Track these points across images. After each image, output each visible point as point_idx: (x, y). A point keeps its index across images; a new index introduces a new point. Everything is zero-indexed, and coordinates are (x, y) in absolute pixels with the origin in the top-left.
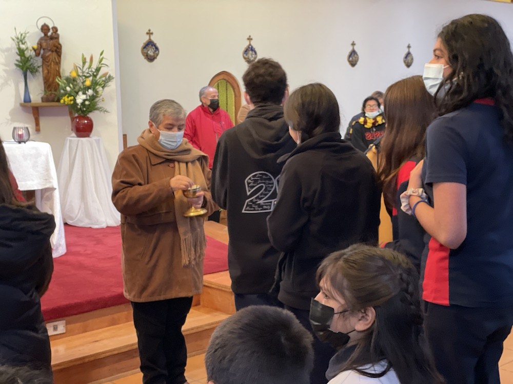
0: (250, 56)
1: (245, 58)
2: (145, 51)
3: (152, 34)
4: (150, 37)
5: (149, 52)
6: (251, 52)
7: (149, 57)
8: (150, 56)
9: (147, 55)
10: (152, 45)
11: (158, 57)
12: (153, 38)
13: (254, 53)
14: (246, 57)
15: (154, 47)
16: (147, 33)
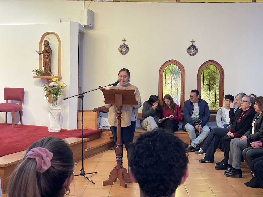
0: (192, 51)
2: (120, 49)
3: (126, 40)
4: (124, 42)
5: (122, 50)
6: (192, 49)
8: (123, 52)
9: (121, 52)
10: (125, 46)
11: (128, 53)
12: (126, 43)
13: (195, 50)
14: (189, 52)
16: (123, 40)
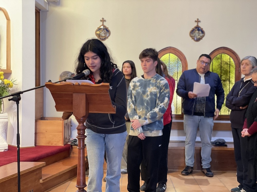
0: (197, 35)
1: (191, 36)
2: (98, 32)
3: (105, 21)
4: (103, 23)
5: (101, 34)
6: (197, 31)
7: (101, 37)
9: (99, 36)
11: (109, 38)
12: (105, 24)
13: (200, 32)
14: (193, 35)
15: (105, 30)
16: (101, 21)
